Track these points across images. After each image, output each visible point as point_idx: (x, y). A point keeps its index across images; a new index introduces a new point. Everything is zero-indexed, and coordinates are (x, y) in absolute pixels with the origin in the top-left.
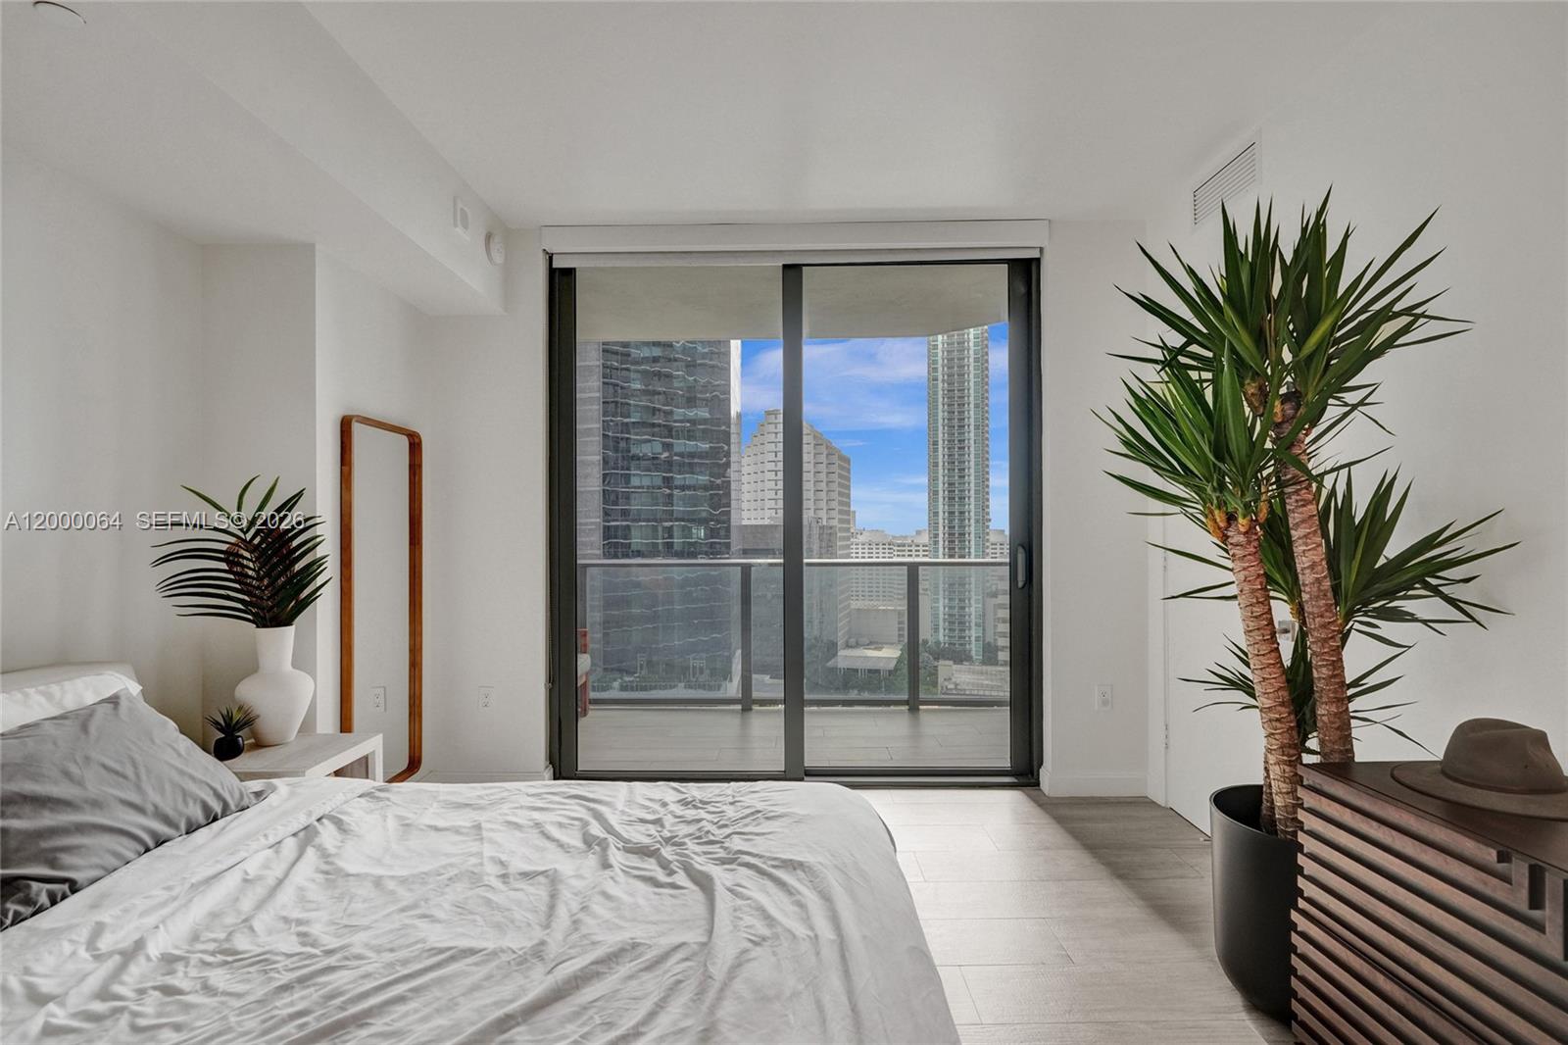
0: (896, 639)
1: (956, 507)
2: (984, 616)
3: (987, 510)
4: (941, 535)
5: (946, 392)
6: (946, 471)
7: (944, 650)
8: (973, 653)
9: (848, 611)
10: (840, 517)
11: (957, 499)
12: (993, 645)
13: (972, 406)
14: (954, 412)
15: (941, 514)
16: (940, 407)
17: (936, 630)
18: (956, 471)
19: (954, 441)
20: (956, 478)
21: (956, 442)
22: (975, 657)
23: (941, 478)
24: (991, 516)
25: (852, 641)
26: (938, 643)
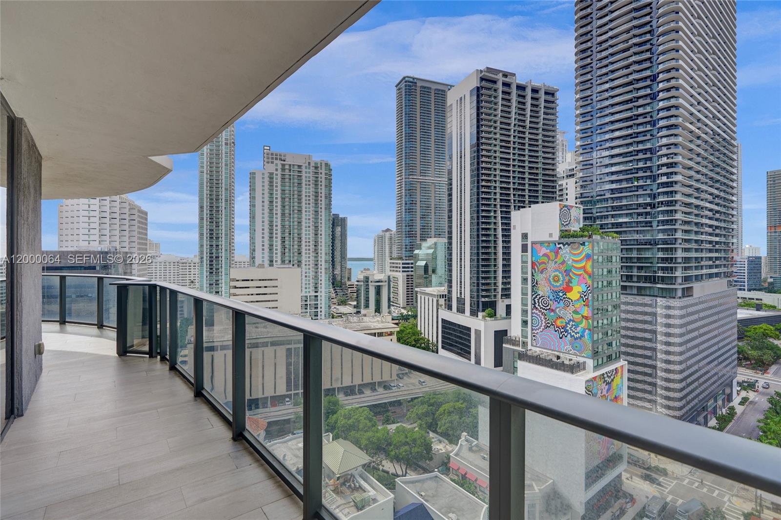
1: (214, 242)
4: (205, 258)
5: (208, 180)
6: (208, 223)
10: (139, 246)
11: (214, 238)
13: (223, 189)
14: (213, 191)
15: (205, 246)
16: (205, 188)
18: (214, 223)
19: (213, 207)
20: (214, 227)
23: (205, 226)
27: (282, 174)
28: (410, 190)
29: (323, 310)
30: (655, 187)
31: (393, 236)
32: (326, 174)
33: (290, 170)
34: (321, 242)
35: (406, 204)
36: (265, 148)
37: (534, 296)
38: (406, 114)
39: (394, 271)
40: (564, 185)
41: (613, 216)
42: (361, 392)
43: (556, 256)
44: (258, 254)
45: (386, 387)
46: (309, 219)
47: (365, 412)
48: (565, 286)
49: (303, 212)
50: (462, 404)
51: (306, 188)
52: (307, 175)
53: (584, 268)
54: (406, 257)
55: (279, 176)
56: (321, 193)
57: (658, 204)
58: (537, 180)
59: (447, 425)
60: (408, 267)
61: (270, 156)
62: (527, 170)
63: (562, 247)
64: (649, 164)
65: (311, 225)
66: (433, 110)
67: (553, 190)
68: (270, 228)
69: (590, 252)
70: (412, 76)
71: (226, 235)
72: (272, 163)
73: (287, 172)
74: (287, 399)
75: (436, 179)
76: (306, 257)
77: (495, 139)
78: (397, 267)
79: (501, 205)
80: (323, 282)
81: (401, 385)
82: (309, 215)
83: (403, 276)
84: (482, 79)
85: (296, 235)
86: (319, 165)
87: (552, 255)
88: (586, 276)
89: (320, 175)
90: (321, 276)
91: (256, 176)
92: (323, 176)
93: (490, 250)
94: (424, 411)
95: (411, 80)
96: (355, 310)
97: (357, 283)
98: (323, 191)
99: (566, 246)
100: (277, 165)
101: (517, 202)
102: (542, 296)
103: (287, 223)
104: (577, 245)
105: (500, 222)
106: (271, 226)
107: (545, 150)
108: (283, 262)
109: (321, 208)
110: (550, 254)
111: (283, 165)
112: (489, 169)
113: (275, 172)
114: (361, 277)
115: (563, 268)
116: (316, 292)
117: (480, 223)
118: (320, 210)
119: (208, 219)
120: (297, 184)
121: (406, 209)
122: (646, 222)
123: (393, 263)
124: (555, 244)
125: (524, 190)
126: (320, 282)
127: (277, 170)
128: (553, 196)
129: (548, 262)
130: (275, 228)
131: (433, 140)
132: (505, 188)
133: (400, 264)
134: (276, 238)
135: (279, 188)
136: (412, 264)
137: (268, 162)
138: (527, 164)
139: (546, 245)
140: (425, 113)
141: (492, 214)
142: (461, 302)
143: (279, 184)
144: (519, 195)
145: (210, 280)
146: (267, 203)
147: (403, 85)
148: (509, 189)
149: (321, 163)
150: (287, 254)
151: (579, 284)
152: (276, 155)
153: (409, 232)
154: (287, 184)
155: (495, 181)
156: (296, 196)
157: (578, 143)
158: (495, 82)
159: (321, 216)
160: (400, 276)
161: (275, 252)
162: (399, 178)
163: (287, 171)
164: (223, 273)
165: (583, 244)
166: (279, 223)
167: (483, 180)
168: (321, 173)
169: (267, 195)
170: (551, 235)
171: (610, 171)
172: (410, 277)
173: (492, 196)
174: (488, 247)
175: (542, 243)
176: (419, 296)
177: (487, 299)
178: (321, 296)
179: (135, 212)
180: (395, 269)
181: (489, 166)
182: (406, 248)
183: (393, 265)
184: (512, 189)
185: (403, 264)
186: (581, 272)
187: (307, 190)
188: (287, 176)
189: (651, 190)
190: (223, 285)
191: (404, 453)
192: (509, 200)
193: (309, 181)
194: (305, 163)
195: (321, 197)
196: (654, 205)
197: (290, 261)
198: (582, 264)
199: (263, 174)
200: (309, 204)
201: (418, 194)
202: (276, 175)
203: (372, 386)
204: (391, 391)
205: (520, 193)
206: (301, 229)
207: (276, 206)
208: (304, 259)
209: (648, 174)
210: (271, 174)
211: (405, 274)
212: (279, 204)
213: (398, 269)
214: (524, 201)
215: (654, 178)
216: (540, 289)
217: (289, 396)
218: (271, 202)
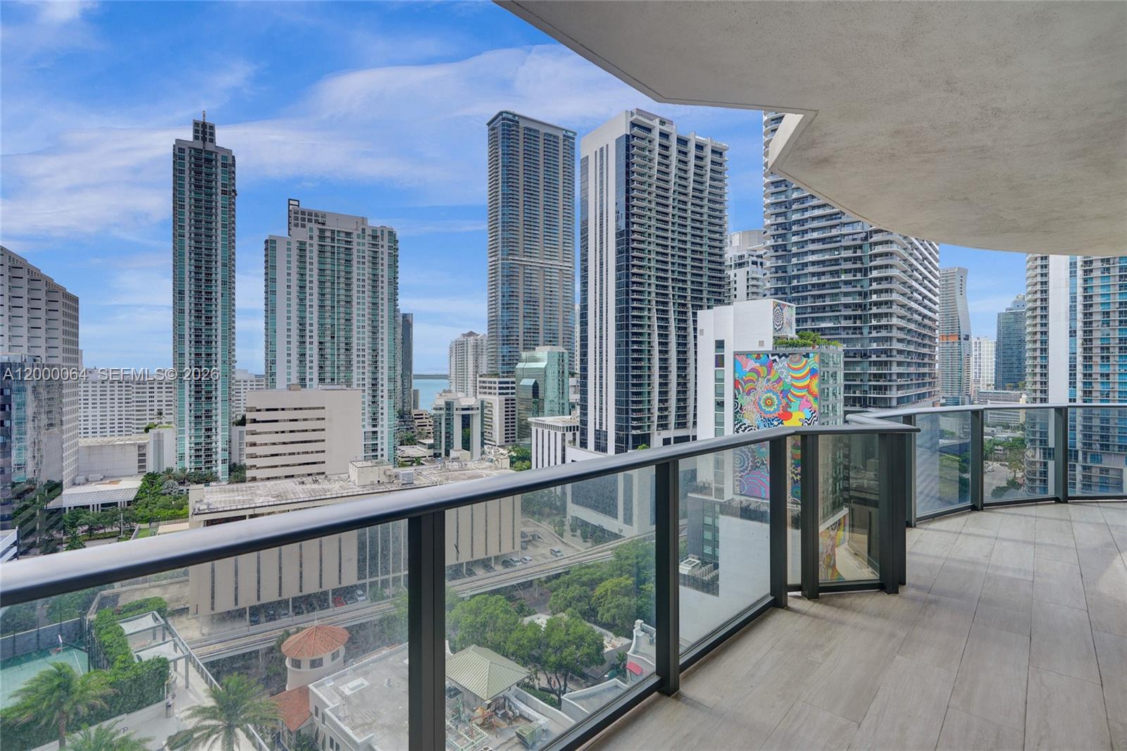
0: (136, 470)
1: (203, 349)
2: (230, 442)
3: (233, 353)
5: (193, 248)
6: (193, 318)
7: (190, 475)
8: (219, 474)
9: (76, 449)
10: (65, 355)
11: (203, 343)
12: (238, 465)
13: (219, 264)
14: (201, 267)
15: (187, 355)
16: (187, 261)
17: (182, 457)
18: (203, 318)
19: (201, 292)
20: (203, 325)
21: (203, 293)
22: (221, 477)
23: (187, 324)
24: (236, 359)
25: (81, 479)
26: (184, 470)
27: (320, 245)
28: (510, 276)
29: (386, 453)
30: (866, 283)
31: (479, 342)
32: (390, 248)
33: (333, 239)
34: (382, 350)
35: (503, 296)
36: (291, 202)
37: (737, 427)
38: (503, 166)
39: (485, 393)
40: (732, 276)
41: (813, 319)
42: (471, 573)
43: (769, 372)
44: (280, 369)
45: (507, 563)
46: (363, 315)
47: (501, 603)
48: (781, 412)
49: (354, 303)
50: (627, 579)
51: (358, 268)
52: (360, 248)
53: (808, 387)
54: (503, 372)
55: (316, 248)
56: (382, 276)
57: (870, 305)
58: (701, 268)
59: (613, 611)
60: (508, 388)
61: (300, 216)
62: (688, 254)
63: (778, 360)
64: (859, 253)
65: (366, 324)
66: (541, 163)
67: (720, 283)
68: (301, 327)
69: (816, 366)
70: (512, 111)
71: (224, 337)
72: (304, 226)
73: (328, 242)
74: (360, 592)
75: (546, 261)
76: (358, 373)
77: (650, 210)
78: (490, 388)
79: (657, 302)
80: (385, 411)
81: (528, 558)
82: (364, 309)
83: (500, 401)
84: (633, 125)
85: (342, 339)
86: (379, 234)
87: (764, 370)
88: (811, 398)
89: (380, 250)
90: (382, 401)
91: (278, 245)
92: (386, 250)
93: (642, 364)
94: (575, 594)
95: (510, 116)
96: (431, 452)
97: (434, 412)
98: (384, 272)
99: (783, 358)
100: (311, 230)
101: (677, 297)
102: (749, 426)
103: (328, 321)
104: (798, 357)
105: (656, 324)
106: (302, 324)
107: (711, 228)
108: (322, 380)
109: (382, 299)
110: (760, 369)
111: (322, 231)
112: (642, 250)
113: (309, 242)
114: (442, 403)
115: (779, 388)
116: (374, 426)
117: (630, 325)
118: (380, 302)
119: (193, 311)
120: (344, 262)
121: (503, 304)
122: (855, 328)
123: (484, 382)
124: (768, 356)
125: (686, 281)
126: (380, 411)
127: (311, 238)
128: (719, 290)
129: (758, 380)
130: (308, 328)
131: (541, 206)
132: (661, 278)
133: (495, 383)
134: (311, 343)
135: (316, 266)
136: (513, 383)
137: (296, 225)
138: (689, 246)
139: (755, 356)
140: (531, 167)
141: (646, 313)
142: (601, 436)
143: (316, 259)
144: (679, 288)
145: (195, 411)
146: (295, 289)
147: (499, 124)
148: (666, 279)
149: (382, 231)
150: (328, 369)
151: (800, 409)
152: (310, 214)
153: (507, 336)
154: (329, 260)
155: (650, 268)
156: (342, 280)
157: (768, 222)
158: (649, 130)
159: (382, 310)
160: (496, 402)
161: (308, 365)
162: (494, 258)
163: (329, 240)
164: (219, 399)
165: (807, 356)
166: (315, 321)
167: (633, 266)
168: (382, 246)
169: (295, 277)
170: (761, 343)
171: (810, 260)
172: (510, 402)
173: (646, 288)
174: (640, 360)
175: (748, 354)
176: (534, 429)
177: (639, 432)
178: (382, 432)
179: (58, 297)
180: (487, 391)
181: (642, 246)
182: (504, 360)
183: (484, 385)
184: (670, 280)
185: (500, 383)
186: (804, 393)
187: (360, 272)
188: (329, 249)
189: (862, 287)
190: (219, 418)
191: (569, 658)
192: (667, 295)
193: (364, 257)
194: (357, 229)
195: (382, 282)
196: (865, 305)
197: (333, 380)
198: (806, 382)
199: (289, 243)
200: (363, 292)
201: (521, 282)
202: (311, 245)
203: (486, 564)
204: (516, 568)
205: (680, 285)
206: (351, 330)
207: (311, 295)
208: (355, 375)
209: (858, 265)
210: (302, 243)
211: (503, 397)
212: (316, 291)
213: (492, 391)
214: (686, 297)
215: (865, 271)
216: (746, 416)
217: (363, 587)
218: (302, 287)
